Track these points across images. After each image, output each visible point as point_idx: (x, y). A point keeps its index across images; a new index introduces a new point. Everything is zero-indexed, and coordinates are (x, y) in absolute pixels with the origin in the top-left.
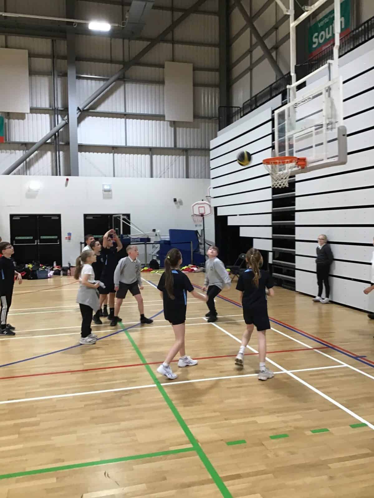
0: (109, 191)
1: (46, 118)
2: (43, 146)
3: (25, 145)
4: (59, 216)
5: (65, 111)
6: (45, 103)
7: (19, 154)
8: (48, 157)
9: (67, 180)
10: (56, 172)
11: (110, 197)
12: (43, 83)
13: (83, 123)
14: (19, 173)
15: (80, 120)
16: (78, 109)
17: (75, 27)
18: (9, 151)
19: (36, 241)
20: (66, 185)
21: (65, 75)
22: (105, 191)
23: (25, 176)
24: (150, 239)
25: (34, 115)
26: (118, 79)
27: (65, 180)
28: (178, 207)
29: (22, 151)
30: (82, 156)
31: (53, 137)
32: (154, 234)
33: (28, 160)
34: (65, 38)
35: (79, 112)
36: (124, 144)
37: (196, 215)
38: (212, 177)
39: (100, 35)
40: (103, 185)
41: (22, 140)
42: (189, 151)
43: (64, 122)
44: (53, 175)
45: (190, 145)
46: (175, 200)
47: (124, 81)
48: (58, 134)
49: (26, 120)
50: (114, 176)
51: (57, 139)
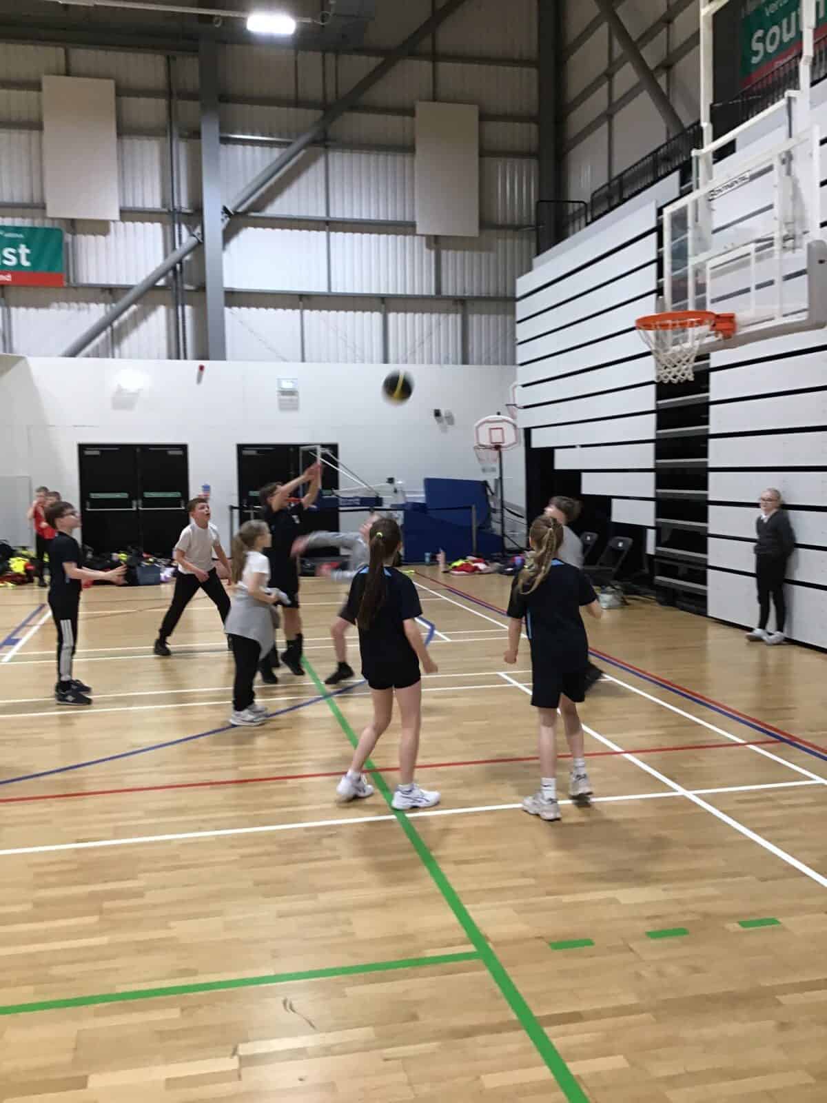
0: (292, 393)
1: (154, 230)
2: (149, 294)
3: (110, 293)
4: (184, 448)
5: (195, 215)
6: (152, 199)
7: (97, 312)
8: (159, 318)
9: (202, 368)
10: (176, 352)
11: (295, 407)
12: (148, 153)
13: (234, 243)
14: (96, 354)
15: (229, 234)
16: (225, 210)
17: (217, 26)
18: (75, 305)
19: (134, 503)
20: (199, 380)
21: (196, 134)
22: (284, 393)
23: (110, 360)
24: (381, 499)
25: (129, 224)
26: (313, 143)
27: (197, 370)
28: (444, 430)
29: (102, 306)
30: (233, 316)
31: (171, 274)
32: (390, 487)
33: (116, 324)
34: (195, 51)
35: (226, 217)
36: (323, 289)
37: (483, 446)
38: (519, 362)
39: (272, 43)
40: (279, 381)
41: (104, 280)
42: (469, 304)
43: (194, 240)
44: (170, 357)
45: (472, 290)
46: (437, 413)
47: (326, 147)
48: (181, 267)
49: (111, 237)
50: (303, 360)
51: (179, 280)
